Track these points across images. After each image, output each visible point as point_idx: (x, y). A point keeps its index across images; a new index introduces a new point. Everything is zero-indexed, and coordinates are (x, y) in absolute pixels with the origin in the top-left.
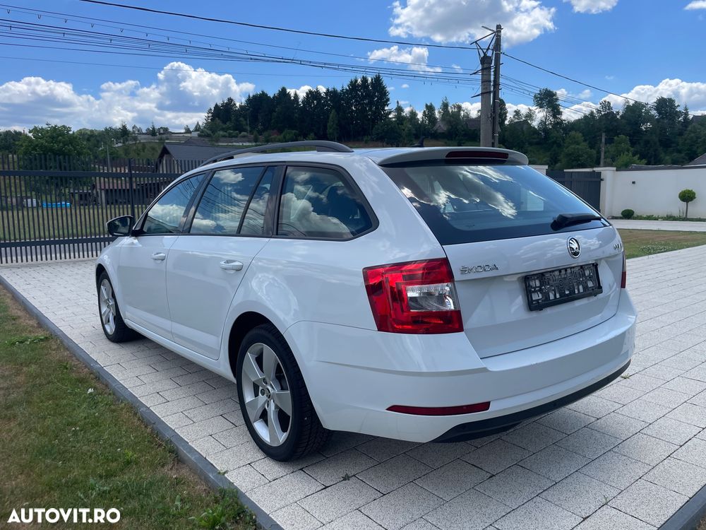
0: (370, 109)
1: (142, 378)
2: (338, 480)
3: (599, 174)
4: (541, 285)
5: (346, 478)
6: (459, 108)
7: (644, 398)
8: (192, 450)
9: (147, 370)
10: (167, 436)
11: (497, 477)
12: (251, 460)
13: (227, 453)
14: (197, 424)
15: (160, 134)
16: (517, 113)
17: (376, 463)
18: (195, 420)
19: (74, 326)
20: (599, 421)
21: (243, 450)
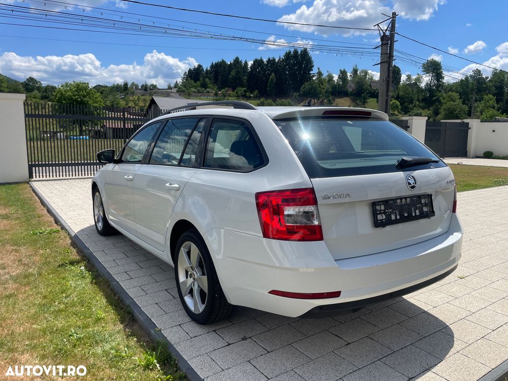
0: (299, 73)
1: (117, 261)
2: (238, 340)
3: (468, 124)
4: (385, 209)
5: (244, 339)
6: (366, 73)
7: (473, 293)
8: (142, 313)
9: (122, 255)
10: (128, 302)
11: (352, 345)
12: (181, 322)
13: (165, 317)
14: (148, 295)
15: (150, 89)
16: (409, 77)
17: (267, 329)
18: (147, 292)
19: (77, 223)
20: (435, 309)
21: (177, 315)
